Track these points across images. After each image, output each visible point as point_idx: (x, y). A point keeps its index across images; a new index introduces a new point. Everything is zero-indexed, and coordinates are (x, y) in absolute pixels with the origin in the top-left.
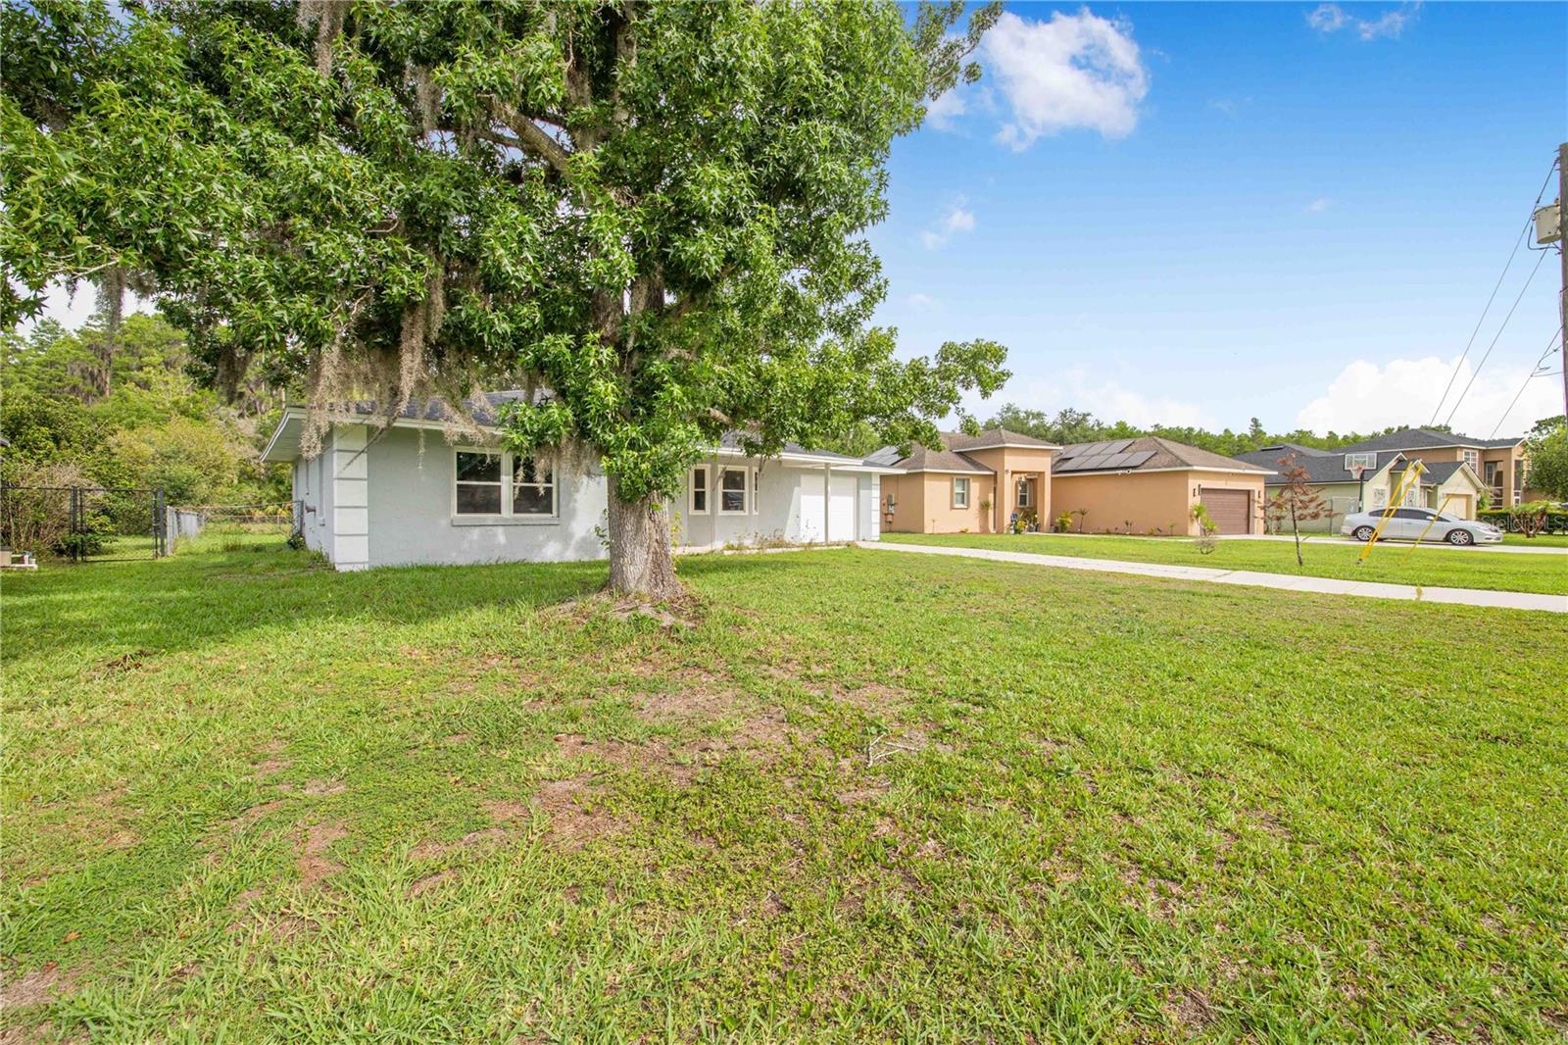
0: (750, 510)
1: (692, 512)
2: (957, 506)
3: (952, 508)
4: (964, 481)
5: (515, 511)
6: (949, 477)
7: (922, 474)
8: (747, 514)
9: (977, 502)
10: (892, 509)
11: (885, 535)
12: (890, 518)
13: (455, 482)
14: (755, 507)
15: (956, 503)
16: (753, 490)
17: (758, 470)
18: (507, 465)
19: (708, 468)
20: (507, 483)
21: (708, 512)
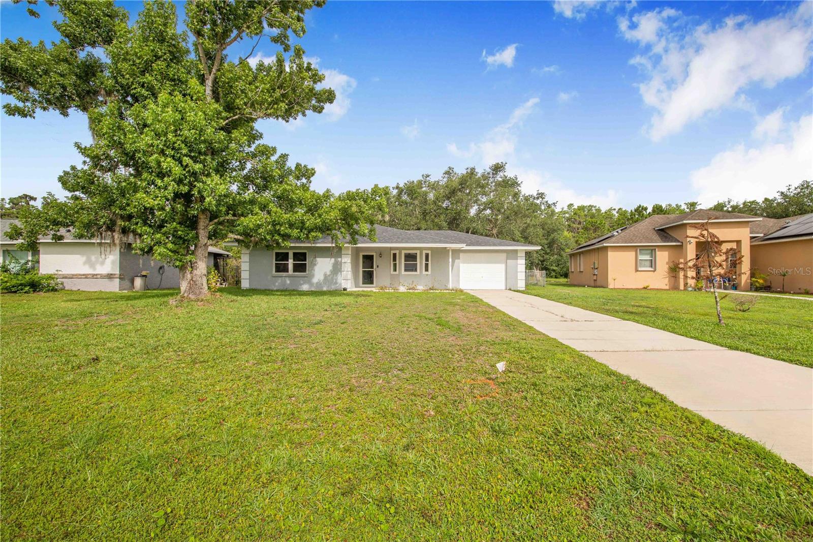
0: (421, 271)
1: (392, 272)
2: (641, 269)
3: (637, 271)
4: (652, 252)
5: (293, 272)
6: (633, 249)
7: (606, 248)
8: (419, 273)
9: (666, 268)
12: (595, 277)
13: (274, 262)
14: (427, 270)
15: (640, 267)
16: (424, 262)
17: (429, 252)
18: (291, 255)
19: (397, 252)
20: (291, 263)
21: (397, 272)
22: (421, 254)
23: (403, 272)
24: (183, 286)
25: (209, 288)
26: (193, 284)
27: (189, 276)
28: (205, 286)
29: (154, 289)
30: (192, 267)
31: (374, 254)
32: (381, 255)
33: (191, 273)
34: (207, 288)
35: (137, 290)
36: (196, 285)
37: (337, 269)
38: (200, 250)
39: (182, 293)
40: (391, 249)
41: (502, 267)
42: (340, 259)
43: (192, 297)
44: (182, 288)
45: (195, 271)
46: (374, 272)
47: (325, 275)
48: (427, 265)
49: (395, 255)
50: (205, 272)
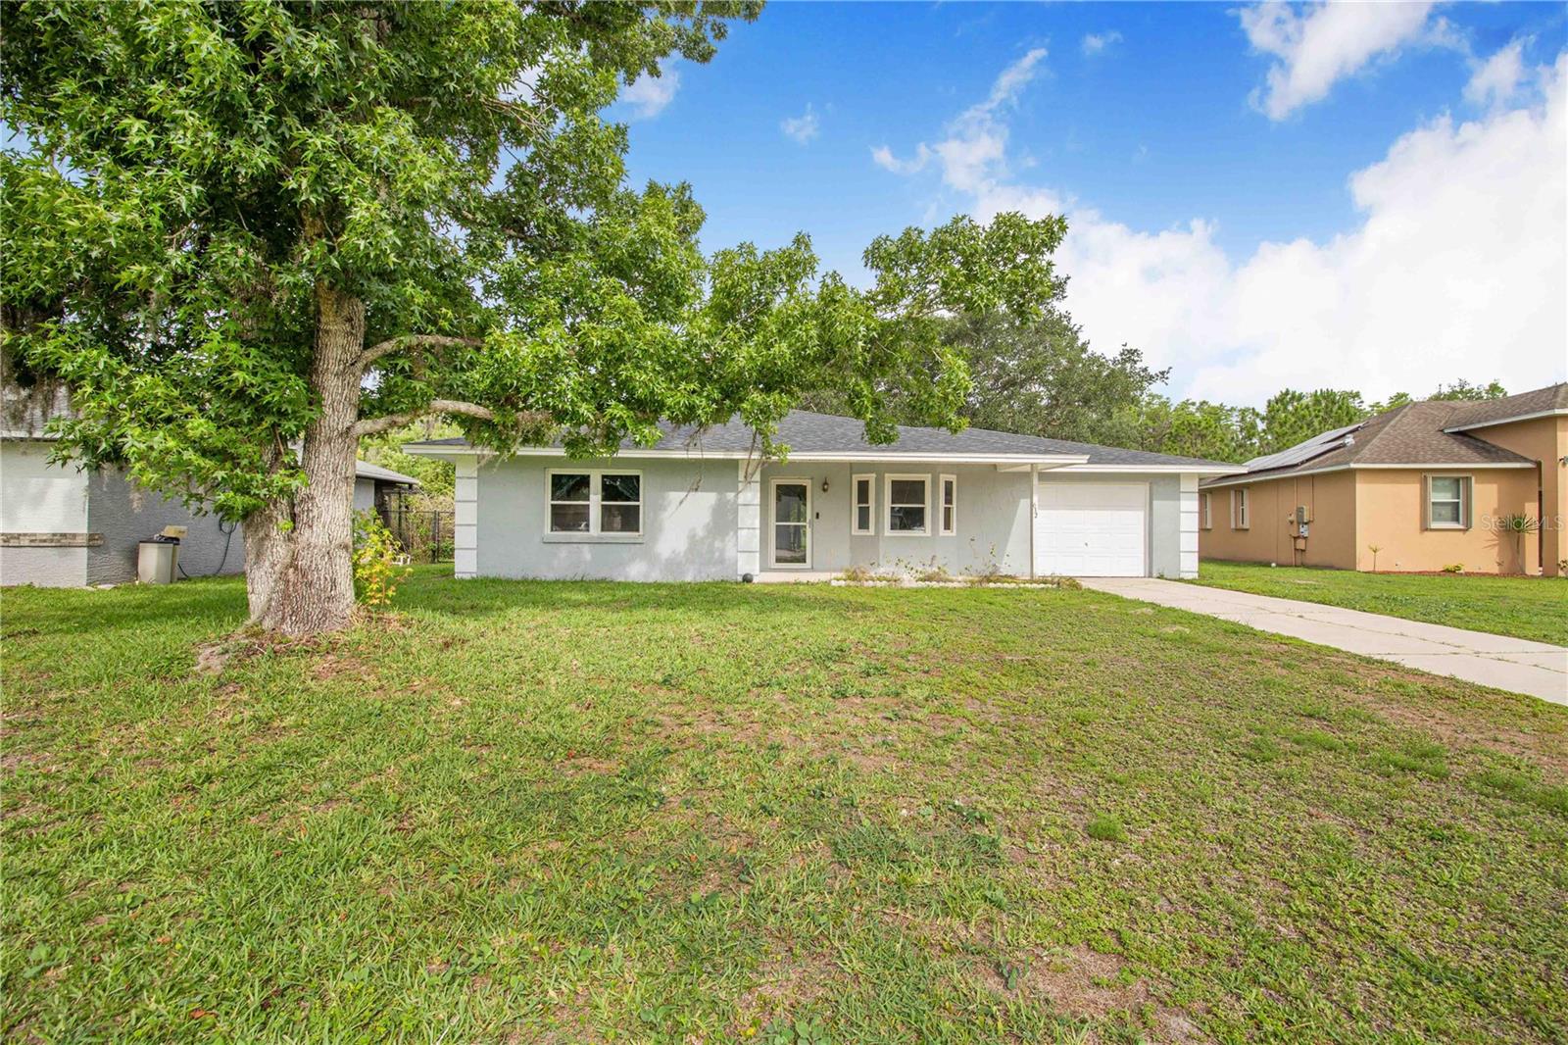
0: (935, 529)
1: (856, 531)
2: (1434, 525)
3: (1425, 529)
4: (1459, 482)
5: (602, 530)
6: (1417, 477)
7: (1351, 473)
8: (928, 533)
10: (1304, 531)
11: (1212, 568)
12: (1301, 544)
13: (549, 502)
14: (947, 526)
15: (1434, 520)
16: (942, 505)
17: (953, 478)
18: (596, 484)
19: (871, 478)
20: (595, 502)
21: (872, 531)
22: (935, 483)
23: (888, 532)
24: (259, 588)
25: (359, 592)
26: (296, 578)
27: (279, 551)
28: (346, 588)
29: (205, 578)
30: (294, 517)
31: (807, 483)
32: (825, 486)
33: (290, 539)
34: (350, 594)
35: (145, 581)
36: (310, 584)
37: (724, 521)
38: (325, 450)
39: (254, 618)
40: (853, 467)
41: (1136, 519)
42: (731, 495)
43: (292, 632)
44: (252, 598)
45: (307, 533)
46: (808, 531)
47: (692, 537)
48: (948, 511)
49: (863, 487)
50: (344, 535)
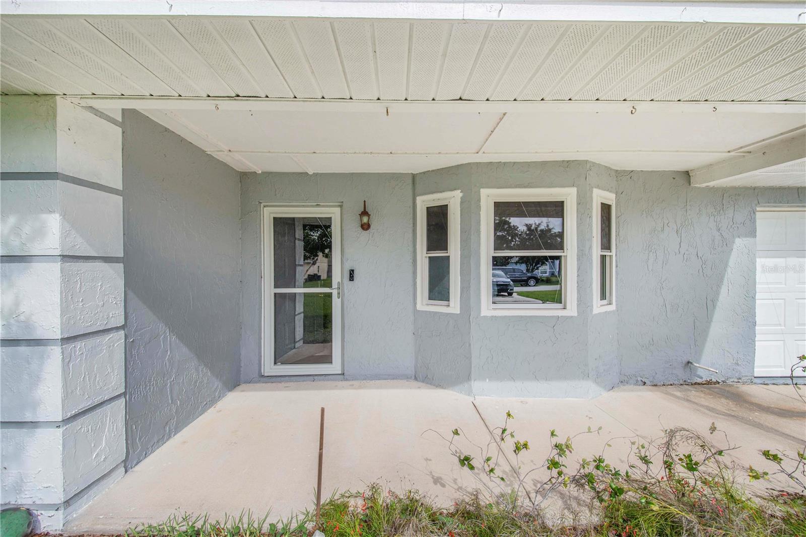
0: (583, 302)
1: (424, 304)
8: (570, 311)
16: (596, 252)
19: (453, 199)
21: (454, 306)
22: (583, 203)
23: (487, 307)
31: (334, 213)
32: (365, 219)
40: (418, 180)
49: (438, 219)
